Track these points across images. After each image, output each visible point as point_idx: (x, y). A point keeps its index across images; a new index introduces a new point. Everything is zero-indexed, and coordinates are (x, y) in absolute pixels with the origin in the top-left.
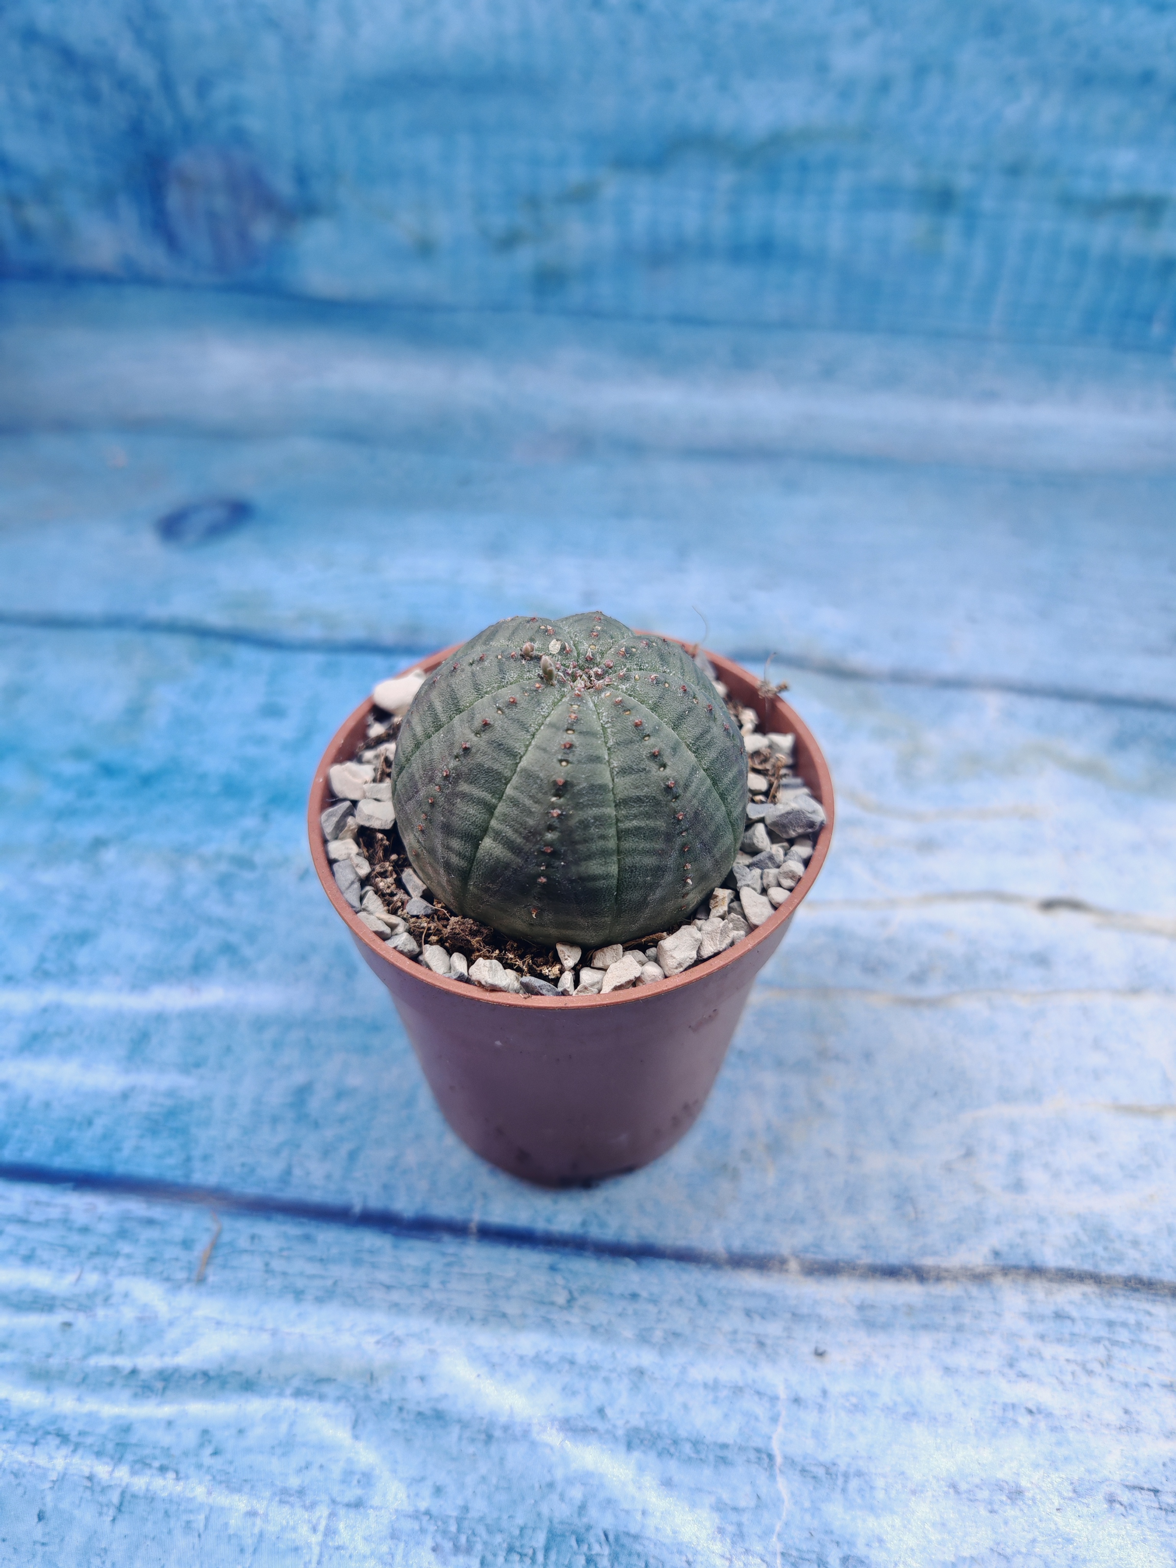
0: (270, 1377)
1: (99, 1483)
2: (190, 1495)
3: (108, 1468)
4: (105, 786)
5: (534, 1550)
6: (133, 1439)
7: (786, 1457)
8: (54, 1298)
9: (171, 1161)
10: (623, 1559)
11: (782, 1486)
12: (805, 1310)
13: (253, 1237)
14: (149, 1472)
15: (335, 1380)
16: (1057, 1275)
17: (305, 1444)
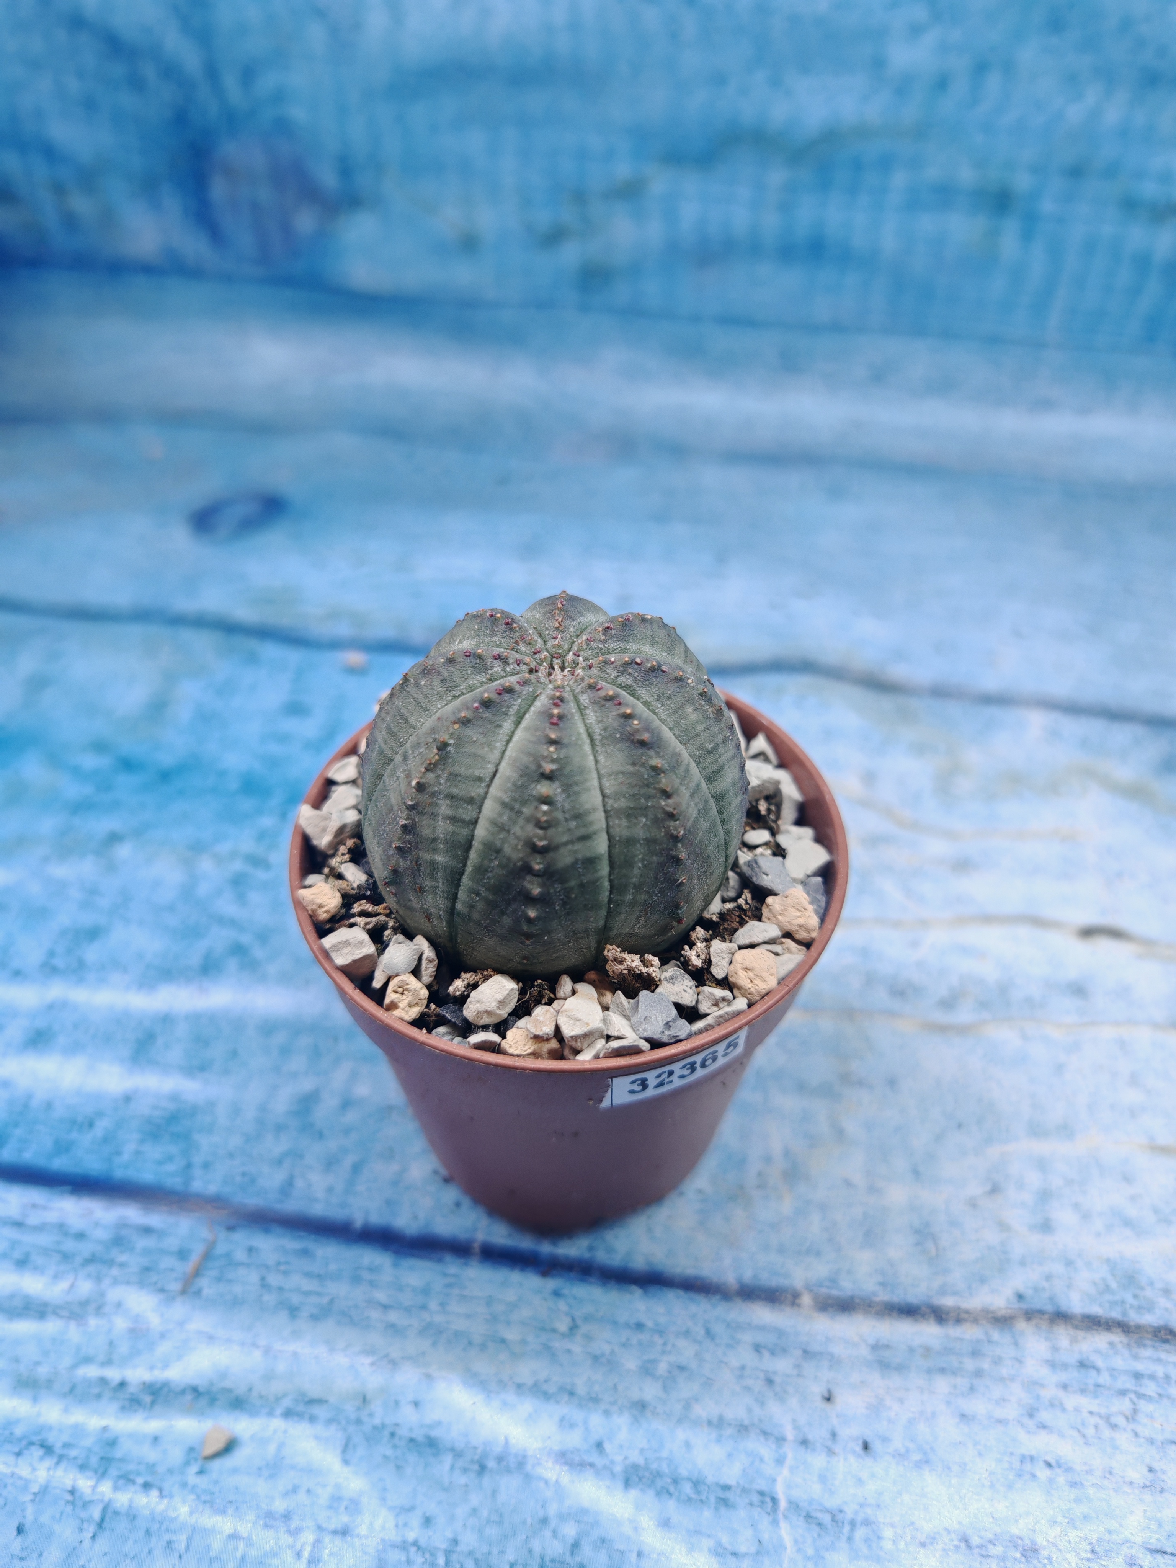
0: (261, 1397)
1: (81, 1497)
2: (172, 1514)
3: (91, 1483)
4: (125, 781)
6: (118, 1453)
7: (790, 1502)
8: (46, 1305)
9: (171, 1167)
11: (786, 1532)
12: (815, 1347)
13: (250, 1250)
14: (132, 1488)
15: (326, 1401)
16: (1083, 1322)
17: (293, 1467)
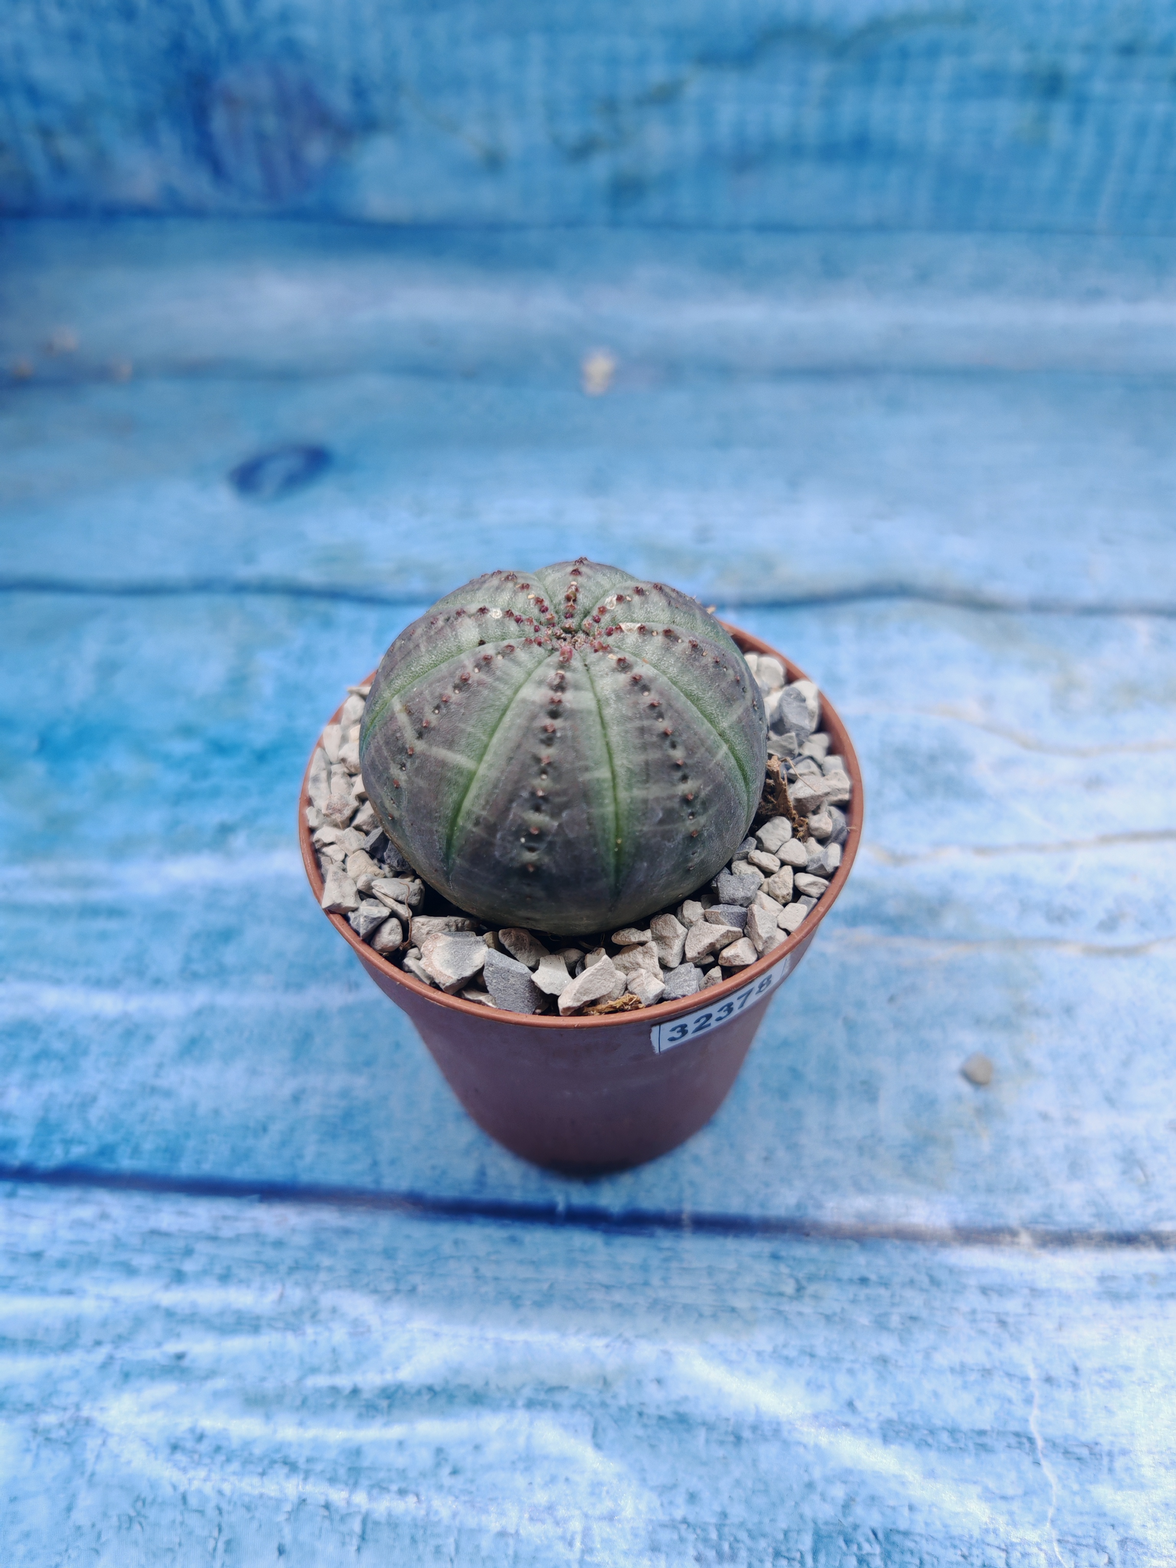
0: (499, 1389)
1: (337, 1511)
2: (434, 1517)
3: (344, 1494)
4: (219, 765)
5: (801, 1554)
6: (366, 1463)
7: (1046, 1440)
8: (258, 1318)
9: (358, 1167)
10: (896, 1557)
11: (1049, 1471)
12: (1042, 1284)
13: (456, 1243)
14: (387, 1497)
15: (567, 1388)
17: (546, 1457)
